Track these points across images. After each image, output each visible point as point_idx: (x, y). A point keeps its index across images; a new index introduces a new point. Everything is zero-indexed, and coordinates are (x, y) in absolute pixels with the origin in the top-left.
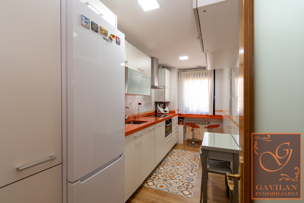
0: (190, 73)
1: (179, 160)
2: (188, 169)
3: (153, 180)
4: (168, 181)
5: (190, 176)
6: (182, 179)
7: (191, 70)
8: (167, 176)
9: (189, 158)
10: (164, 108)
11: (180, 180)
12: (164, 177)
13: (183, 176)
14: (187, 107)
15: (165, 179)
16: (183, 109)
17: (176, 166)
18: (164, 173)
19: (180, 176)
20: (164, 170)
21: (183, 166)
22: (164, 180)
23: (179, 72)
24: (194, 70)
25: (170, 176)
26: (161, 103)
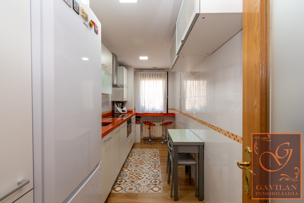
0: (146, 73)
1: (141, 159)
2: (151, 166)
3: (120, 184)
4: (136, 182)
5: (155, 172)
6: (149, 177)
7: (147, 70)
8: (134, 177)
9: (149, 155)
10: (122, 108)
11: (146, 178)
12: (130, 179)
13: (149, 174)
14: (143, 106)
15: (132, 180)
16: (139, 108)
17: (140, 166)
18: (130, 175)
19: (146, 175)
20: (129, 171)
21: (146, 164)
22: (132, 182)
23: (135, 71)
24: (150, 70)
25: (136, 177)
26: (119, 102)
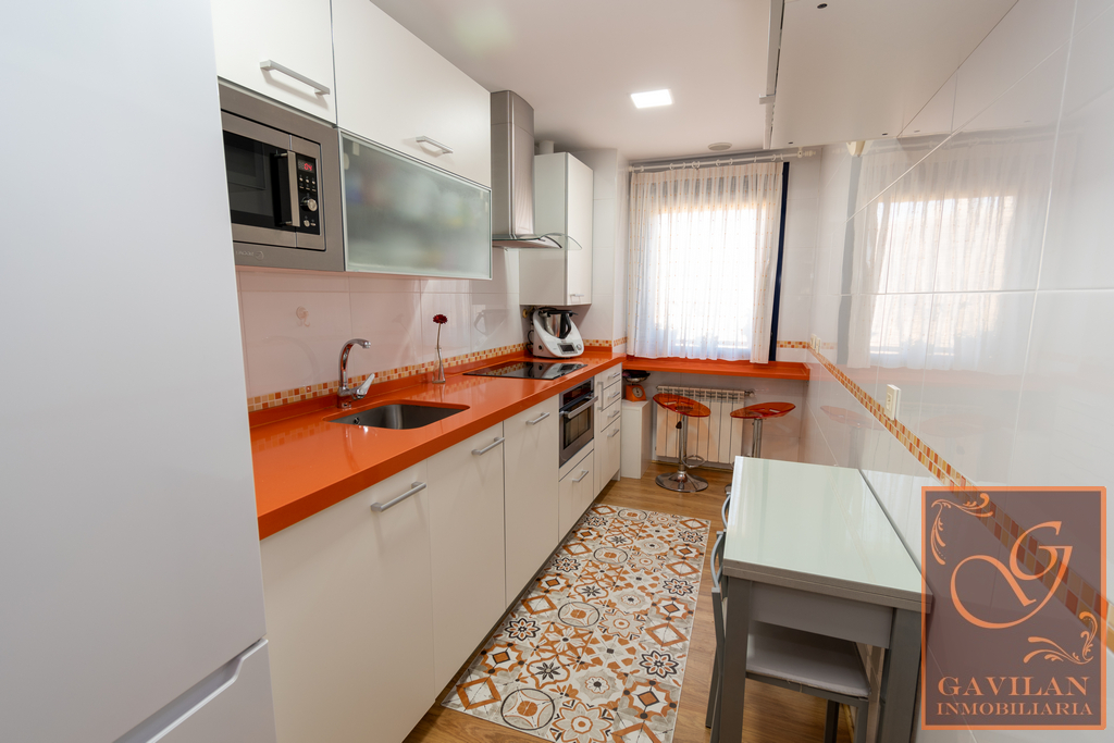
0: (679, 179)
7: (684, 165)
9: (661, 547)
10: (563, 334)
14: (662, 328)
16: (643, 337)
23: (630, 174)
24: (699, 164)
26: (552, 310)
